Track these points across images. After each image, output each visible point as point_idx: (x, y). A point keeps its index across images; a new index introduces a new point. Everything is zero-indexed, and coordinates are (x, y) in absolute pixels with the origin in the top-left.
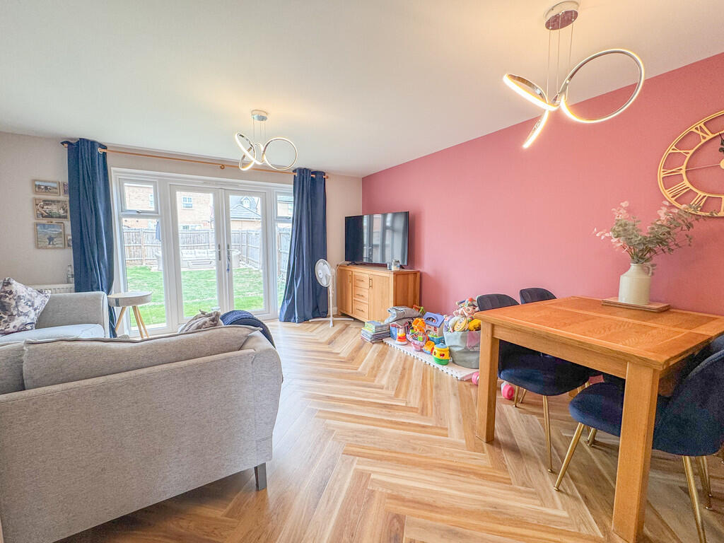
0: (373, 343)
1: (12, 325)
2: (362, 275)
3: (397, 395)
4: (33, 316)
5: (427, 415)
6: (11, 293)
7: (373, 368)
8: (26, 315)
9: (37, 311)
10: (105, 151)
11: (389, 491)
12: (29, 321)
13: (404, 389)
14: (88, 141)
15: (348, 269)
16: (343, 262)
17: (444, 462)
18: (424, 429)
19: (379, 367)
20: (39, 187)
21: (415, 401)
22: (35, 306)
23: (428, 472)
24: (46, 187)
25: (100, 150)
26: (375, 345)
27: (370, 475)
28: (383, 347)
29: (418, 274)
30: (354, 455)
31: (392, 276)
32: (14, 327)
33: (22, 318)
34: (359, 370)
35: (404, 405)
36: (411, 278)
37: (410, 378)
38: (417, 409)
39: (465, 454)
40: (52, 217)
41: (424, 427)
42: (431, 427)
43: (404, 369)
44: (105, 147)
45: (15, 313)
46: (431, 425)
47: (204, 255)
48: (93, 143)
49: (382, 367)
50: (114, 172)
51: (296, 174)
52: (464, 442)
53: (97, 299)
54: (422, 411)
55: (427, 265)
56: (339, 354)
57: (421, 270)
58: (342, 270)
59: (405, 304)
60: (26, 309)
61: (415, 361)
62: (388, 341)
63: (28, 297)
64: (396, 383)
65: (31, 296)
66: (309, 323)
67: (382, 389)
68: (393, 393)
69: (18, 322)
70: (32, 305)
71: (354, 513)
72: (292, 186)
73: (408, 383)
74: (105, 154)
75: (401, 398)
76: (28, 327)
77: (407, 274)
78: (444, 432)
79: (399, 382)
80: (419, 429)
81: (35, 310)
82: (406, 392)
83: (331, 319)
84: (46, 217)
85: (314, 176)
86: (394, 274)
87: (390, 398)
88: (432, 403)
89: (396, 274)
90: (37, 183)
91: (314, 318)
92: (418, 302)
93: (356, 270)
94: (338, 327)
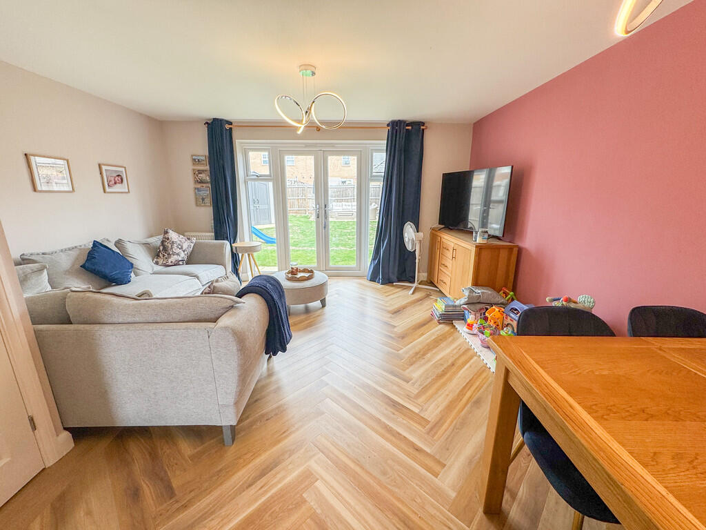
0: (440, 323)
1: (170, 261)
2: (449, 243)
3: (418, 396)
4: (183, 255)
5: (433, 436)
6: (168, 239)
7: (417, 353)
8: (178, 254)
9: (186, 252)
10: (230, 126)
11: (319, 511)
12: (180, 259)
13: (430, 392)
14: (218, 119)
15: (438, 234)
16: (436, 225)
17: (405, 509)
18: (417, 454)
19: (424, 354)
20: (194, 160)
21: (431, 413)
22: (184, 249)
23: (377, 512)
24: (198, 160)
25: (227, 127)
26: (441, 326)
27: (318, 479)
28: (448, 331)
29: (515, 250)
30: (319, 449)
31: (473, 249)
32: (171, 262)
33: (175, 256)
34: (401, 352)
35: (417, 411)
36: (504, 255)
37: (450, 379)
38: (428, 422)
39: (441, 512)
40: (203, 183)
41: (418, 450)
42: (427, 454)
43: (453, 365)
44: (230, 123)
45: (171, 253)
46: (428, 450)
47: (350, 207)
48: (221, 120)
49: (429, 355)
50: (238, 143)
51: (389, 128)
52: (453, 495)
53: (222, 246)
54: (431, 429)
55: (530, 240)
56: (395, 327)
57: (521, 245)
58: (433, 234)
59: (491, 285)
60: (178, 251)
61: (475, 358)
62: (457, 324)
63: (179, 242)
64: (430, 380)
65: (181, 241)
66: (393, 286)
67: (408, 382)
68: (416, 392)
69: (173, 259)
70: (182, 248)
71: (269, 516)
72: (386, 142)
73: (444, 384)
74: (231, 129)
75: (420, 400)
76: (181, 263)
77: (498, 248)
78: (437, 468)
79: (433, 379)
80: (411, 450)
81: (184, 251)
82: (431, 397)
83: (415, 285)
84: (200, 183)
85: (410, 128)
86: (477, 247)
87: (408, 397)
88: (452, 422)
89: (480, 249)
90: (194, 157)
91: (399, 281)
92: (510, 285)
93: (446, 237)
94: (418, 295)
